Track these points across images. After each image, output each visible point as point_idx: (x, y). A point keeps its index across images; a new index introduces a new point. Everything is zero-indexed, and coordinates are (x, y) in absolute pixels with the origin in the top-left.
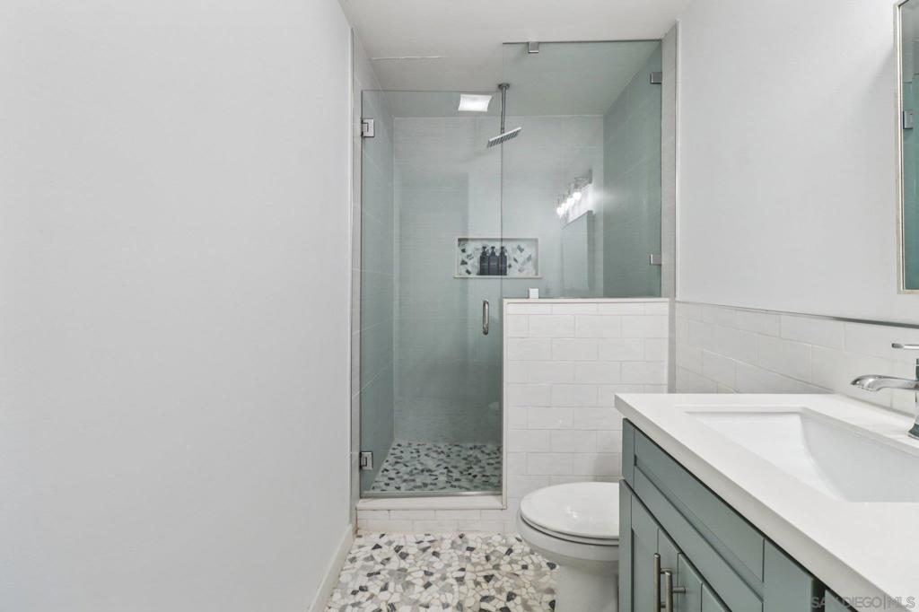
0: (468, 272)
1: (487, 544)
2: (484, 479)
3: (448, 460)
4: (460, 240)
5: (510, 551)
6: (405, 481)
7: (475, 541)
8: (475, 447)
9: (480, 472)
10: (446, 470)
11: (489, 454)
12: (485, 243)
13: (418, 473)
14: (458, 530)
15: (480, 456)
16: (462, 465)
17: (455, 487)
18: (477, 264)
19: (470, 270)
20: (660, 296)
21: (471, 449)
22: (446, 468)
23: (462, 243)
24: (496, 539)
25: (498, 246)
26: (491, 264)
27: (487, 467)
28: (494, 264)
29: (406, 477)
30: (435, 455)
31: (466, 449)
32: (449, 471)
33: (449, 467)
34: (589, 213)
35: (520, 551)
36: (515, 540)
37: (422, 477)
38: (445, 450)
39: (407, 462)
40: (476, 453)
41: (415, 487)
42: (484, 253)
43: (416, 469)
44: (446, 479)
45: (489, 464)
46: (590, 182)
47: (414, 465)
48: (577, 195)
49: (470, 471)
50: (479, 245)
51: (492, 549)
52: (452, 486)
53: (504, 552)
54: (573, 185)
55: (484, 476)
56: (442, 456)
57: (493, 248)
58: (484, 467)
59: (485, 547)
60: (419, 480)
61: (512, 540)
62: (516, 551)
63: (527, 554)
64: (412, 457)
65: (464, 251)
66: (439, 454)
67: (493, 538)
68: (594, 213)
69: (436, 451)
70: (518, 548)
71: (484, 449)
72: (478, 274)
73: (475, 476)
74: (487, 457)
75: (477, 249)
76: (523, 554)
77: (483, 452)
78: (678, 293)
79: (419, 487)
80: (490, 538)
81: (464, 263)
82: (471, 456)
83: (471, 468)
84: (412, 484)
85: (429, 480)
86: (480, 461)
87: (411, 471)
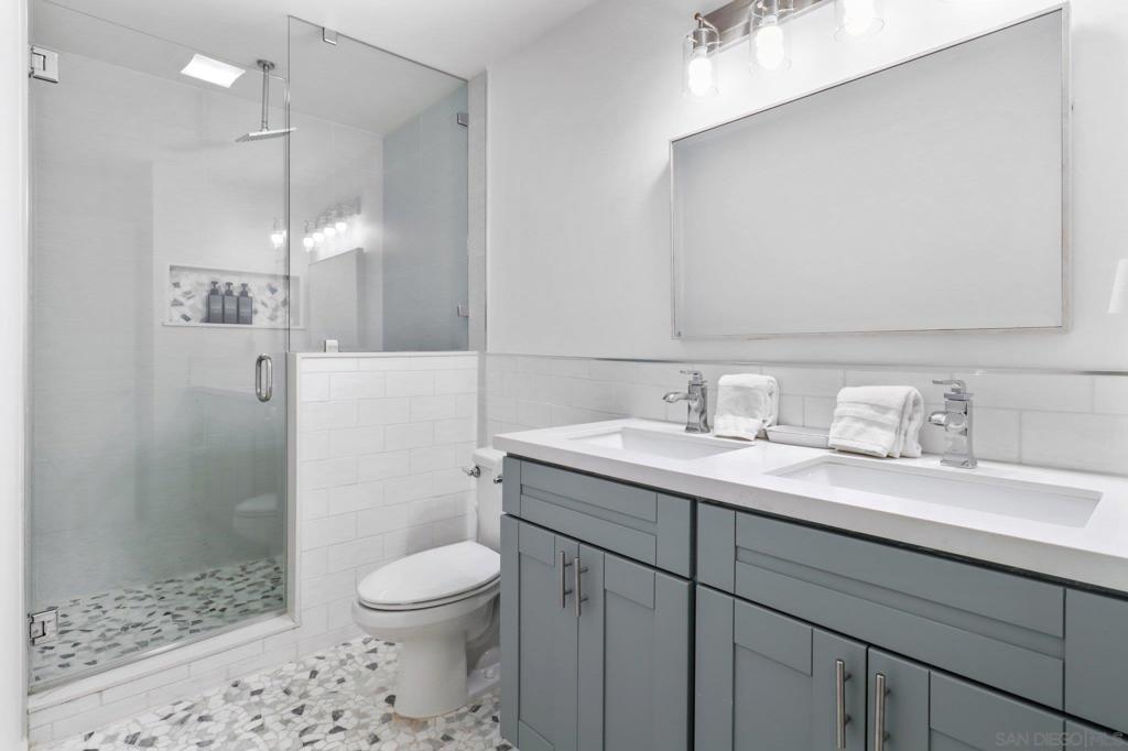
0: (187, 319)
1: (280, 678)
2: (239, 609)
3: (162, 603)
4: (172, 268)
5: (314, 674)
6: (99, 650)
7: (259, 682)
8: (203, 576)
9: (230, 603)
10: (169, 617)
11: (231, 579)
12: (216, 277)
13: (119, 634)
14: (227, 679)
15: (219, 585)
16: (195, 603)
17: (198, 631)
18: (201, 307)
19: (188, 315)
20: (467, 350)
21: (197, 579)
22: (167, 613)
23: (174, 272)
24: (290, 668)
25: (237, 283)
26: (227, 306)
27: (237, 595)
28: (231, 307)
29: (100, 644)
30: (134, 603)
31: (190, 581)
32: (175, 616)
33: (171, 610)
34: (359, 251)
35: (328, 668)
36: (316, 660)
37: (130, 636)
38: (151, 592)
39: (87, 625)
40: (208, 583)
41: (124, 653)
42: (214, 292)
43: (109, 630)
44: (176, 626)
45: (237, 591)
46: (359, 212)
47: (104, 626)
48: (341, 226)
49: (211, 606)
50: (206, 279)
51: (289, 680)
52: (191, 632)
53: (308, 677)
54: (334, 212)
55: (236, 606)
56: (149, 602)
57: (229, 284)
58: (231, 597)
59: (276, 682)
60: (127, 640)
61: (312, 662)
62: (323, 670)
63: (338, 668)
64: (91, 618)
65: (176, 285)
66: (143, 599)
67: (284, 669)
68: (365, 251)
69: (134, 598)
70: (322, 667)
71: (218, 575)
72: (202, 321)
73: (223, 610)
74: (230, 583)
75: (202, 285)
76: (332, 670)
77: (220, 579)
78: (488, 347)
79: (131, 650)
80: (281, 670)
81: (176, 303)
82: (202, 588)
83: (211, 602)
84: (116, 650)
85: (146, 636)
86: (220, 591)
87: (103, 635)
